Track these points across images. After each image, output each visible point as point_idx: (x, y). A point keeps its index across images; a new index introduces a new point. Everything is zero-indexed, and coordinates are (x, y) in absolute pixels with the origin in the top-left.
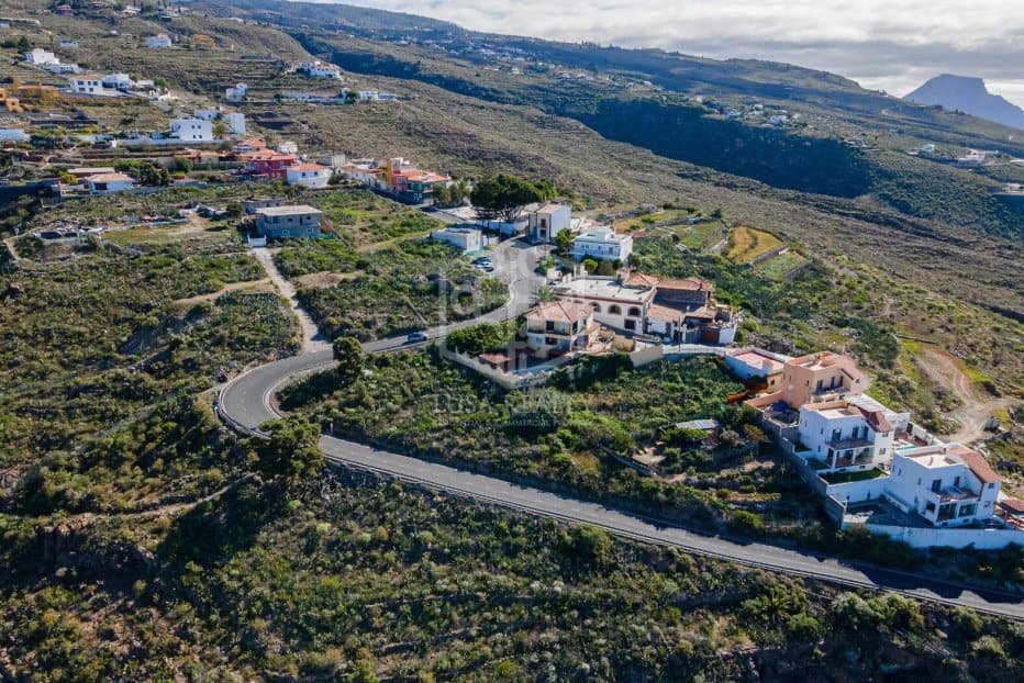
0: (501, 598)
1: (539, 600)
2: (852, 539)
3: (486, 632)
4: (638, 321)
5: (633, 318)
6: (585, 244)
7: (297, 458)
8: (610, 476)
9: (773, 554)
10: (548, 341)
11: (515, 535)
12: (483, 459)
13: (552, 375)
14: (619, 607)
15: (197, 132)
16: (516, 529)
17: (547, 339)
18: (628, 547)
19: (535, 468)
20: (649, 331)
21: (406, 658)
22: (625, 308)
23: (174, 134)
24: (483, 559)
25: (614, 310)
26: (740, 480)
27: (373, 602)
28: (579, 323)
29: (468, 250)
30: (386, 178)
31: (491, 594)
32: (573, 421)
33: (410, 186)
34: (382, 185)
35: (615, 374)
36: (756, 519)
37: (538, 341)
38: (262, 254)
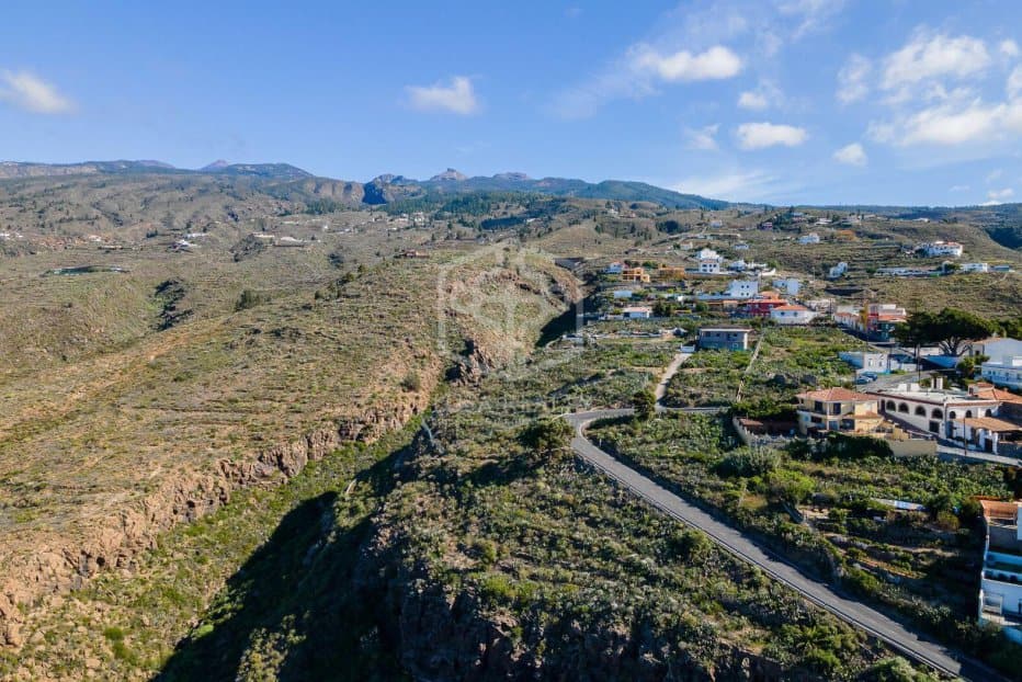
0: (607, 554)
1: (627, 565)
2: (977, 635)
3: (581, 568)
4: (941, 423)
5: (936, 420)
6: (995, 369)
7: (544, 438)
8: (763, 514)
9: (868, 615)
11: (649, 525)
12: (675, 481)
13: (792, 443)
14: (674, 586)
15: (745, 291)
16: (653, 521)
17: (813, 418)
18: (724, 558)
19: (709, 494)
20: (954, 435)
21: (527, 564)
22: (929, 409)
23: (727, 292)
24: (616, 532)
25: (920, 411)
26: (896, 555)
27: (533, 528)
28: (842, 406)
29: (866, 369)
30: (863, 320)
31: (601, 550)
32: (770, 474)
33: (881, 325)
34: (861, 326)
35: (861, 456)
36: (872, 583)
37: (806, 419)
38: (683, 356)
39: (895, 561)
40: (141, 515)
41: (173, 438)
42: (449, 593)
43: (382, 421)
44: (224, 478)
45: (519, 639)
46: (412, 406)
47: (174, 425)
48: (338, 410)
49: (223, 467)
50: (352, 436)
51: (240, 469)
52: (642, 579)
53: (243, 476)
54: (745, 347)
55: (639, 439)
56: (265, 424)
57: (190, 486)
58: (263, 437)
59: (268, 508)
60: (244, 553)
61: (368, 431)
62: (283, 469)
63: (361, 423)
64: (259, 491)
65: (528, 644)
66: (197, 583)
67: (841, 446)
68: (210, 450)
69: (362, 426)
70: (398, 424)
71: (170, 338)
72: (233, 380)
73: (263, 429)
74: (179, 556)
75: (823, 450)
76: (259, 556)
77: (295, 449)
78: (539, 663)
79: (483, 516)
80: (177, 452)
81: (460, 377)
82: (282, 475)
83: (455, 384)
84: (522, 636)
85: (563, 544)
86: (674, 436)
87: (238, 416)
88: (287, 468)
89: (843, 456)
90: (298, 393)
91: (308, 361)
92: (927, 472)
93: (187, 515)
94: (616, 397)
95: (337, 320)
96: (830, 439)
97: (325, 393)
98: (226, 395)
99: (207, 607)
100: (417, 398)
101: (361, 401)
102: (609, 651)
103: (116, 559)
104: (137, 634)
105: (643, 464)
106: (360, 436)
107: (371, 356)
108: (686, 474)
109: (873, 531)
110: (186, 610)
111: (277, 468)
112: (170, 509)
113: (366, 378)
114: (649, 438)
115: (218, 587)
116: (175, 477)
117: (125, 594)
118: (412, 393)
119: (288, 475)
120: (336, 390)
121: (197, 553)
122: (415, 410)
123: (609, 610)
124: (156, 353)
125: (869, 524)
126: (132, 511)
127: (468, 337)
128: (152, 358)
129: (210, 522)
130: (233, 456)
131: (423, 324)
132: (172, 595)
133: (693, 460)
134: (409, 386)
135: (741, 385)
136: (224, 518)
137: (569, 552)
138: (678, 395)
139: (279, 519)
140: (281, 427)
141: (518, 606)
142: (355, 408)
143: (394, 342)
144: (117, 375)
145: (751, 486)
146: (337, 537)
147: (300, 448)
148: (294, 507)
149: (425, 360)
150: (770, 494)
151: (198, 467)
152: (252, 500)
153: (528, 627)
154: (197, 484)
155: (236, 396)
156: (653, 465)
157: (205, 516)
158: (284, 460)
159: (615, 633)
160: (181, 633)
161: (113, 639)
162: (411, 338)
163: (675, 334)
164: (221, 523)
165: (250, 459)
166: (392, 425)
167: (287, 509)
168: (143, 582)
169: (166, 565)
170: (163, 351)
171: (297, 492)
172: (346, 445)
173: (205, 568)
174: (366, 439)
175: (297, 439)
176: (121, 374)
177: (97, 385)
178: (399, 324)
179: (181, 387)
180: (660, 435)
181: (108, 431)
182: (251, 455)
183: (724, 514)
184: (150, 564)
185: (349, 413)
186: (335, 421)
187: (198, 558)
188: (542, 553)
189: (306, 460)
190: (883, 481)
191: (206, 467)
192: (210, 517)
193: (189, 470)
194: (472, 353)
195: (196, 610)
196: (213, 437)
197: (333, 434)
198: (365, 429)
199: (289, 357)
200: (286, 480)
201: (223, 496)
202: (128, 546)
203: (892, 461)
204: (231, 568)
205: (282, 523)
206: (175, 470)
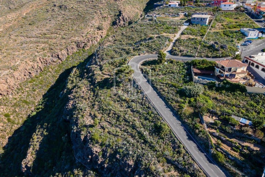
0: (134, 127)
1: (139, 133)
3: (124, 131)
8: (191, 117)
10: (220, 72)
11: (150, 116)
12: (164, 95)
13: (209, 82)
14: (152, 147)
16: (152, 114)
18: (171, 137)
19: (174, 104)
21: (109, 125)
24: (139, 116)
25: (263, 70)
26: (235, 145)
27: (113, 111)
28: (232, 69)
29: (249, 37)
30: (254, 9)
31: (132, 124)
32: (198, 98)
33: (260, 12)
34: (253, 11)
35: (234, 91)
36: (222, 159)
37: (217, 72)
38: (184, 27)
39: (234, 148)
40: (13, 79)
41: (25, 49)
42: (82, 135)
43: (91, 42)
44: (40, 63)
45: (101, 156)
46: (100, 35)
47: (26, 44)
48: (76, 38)
49: (40, 60)
50: (81, 47)
51: (46, 60)
52: (142, 141)
53: (47, 62)
54: (207, 23)
55: (156, 73)
56: (54, 44)
57: (29, 67)
58: (53, 49)
59: (55, 72)
60: (47, 87)
61: (86, 45)
62: (59, 59)
63: (83, 43)
64: (53, 66)
65: (104, 158)
66: (34, 97)
67: (227, 86)
68: (36, 53)
69: (84, 44)
70: (96, 42)
71: (31, 6)
72: (46, 25)
73: (53, 46)
74: (27, 89)
75: (220, 86)
76: (52, 88)
77: (63, 53)
78: (106, 166)
79: (100, 102)
80: (26, 55)
81: (116, 24)
82: (59, 61)
83: (115, 27)
84: (102, 155)
85: (121, 119)
86: (169, 73)
87: (46, 40)
88: (61, 59)
89: (227, 90)
90: (65, 31)
91: (69, 19)
92: (258, 102)
93: (29, 76)
94: (154, 49)
95: (79, 2)
96: (224, 83)
97: (73, 32)
98: (43, 31)
99: (37, 104)
100: (102, 33)
101: (84, 35)
102: (126, 169)
103: (6, 93)
104: (15, 114)
105: (155, 85)
106: (83, 47)
107: (88, 17)
108: (168, 93)
109: (229, 133)
110: (30, 106)
111: (58, 59)
112: (23, 75)
113: (86, 26)
114: (160, 73)
115: (40, 98)
116: (24, 65)
117: (10, 103)
118: (101, 31)
119: (61, 61)
120: (76, 30)
121: (33, 88)
122: (102, 37)
123: (128, 154)
124: (26, 12)
125: (228, 129)
126: (9, 78)
127: (120, 9)
128: (25, 14)
129: (37, 78)
130: (43, 56)
131: (106, 4)
132: (26, 102)
133: (173, 86)
134: (99, 28)
135: (199, 47)
136: (41, 76)
137: (122, 123)
138: (176, 50)
139: (58, 76)
140: (59, 45)
141: (101, 145)
142: (82, 38)
143: (96, 12)
144: (13, 21)
145: (190, 102)
146: (67, 91)
147: (64, 52)
148: (63, 72)
149: (105, 18)
150: (195, 107)
151: (31, 60)
152: (50, 70)
153: (104, 152)
154: (31, 66)
155: (46, 32)
156: (158, 87)
157: (36, 76)
158: (59, 56)
159: (129, 163)
160: (29, 113)
161: (7, 117)
162: (101, 10)
163: (184, 15)
164: (40, 78)
165: (49, 56)
166: (94, 43)
167: (61, 72)
168: (16, 99)
169: (23, 93)
170: (28, 12)
171: (64, 66)
172: (80, 50)
173: (36, 93)
174: (85, 48)
175: (63, 49)
176: (14, 21)
177: (7, 25)
178: (98, 5)
179: (30, 27)
180: (164, 72)
181: (6, 46)
182: (49, 55)
183: (177, 114)
184: (18, 93)
185: (79, 39)
186: (75, 42)
187: (33, 90)
188: (114, 121)
189: (67, 56)
190: (239, 105)
191: (34, 60)
192: (37, 76)
193: (28, 62)
194: (120, 16)
195: (33, 105)
196: (37, 48)
197: (75, 47)
198: (85, 45)
199: (63, 17)
200: (61, 63)
201: (41, 69)
202: (10, 88)
203: (245, 94)
204: (44, 92)
205: (59, 77)
206: (24, 62)
